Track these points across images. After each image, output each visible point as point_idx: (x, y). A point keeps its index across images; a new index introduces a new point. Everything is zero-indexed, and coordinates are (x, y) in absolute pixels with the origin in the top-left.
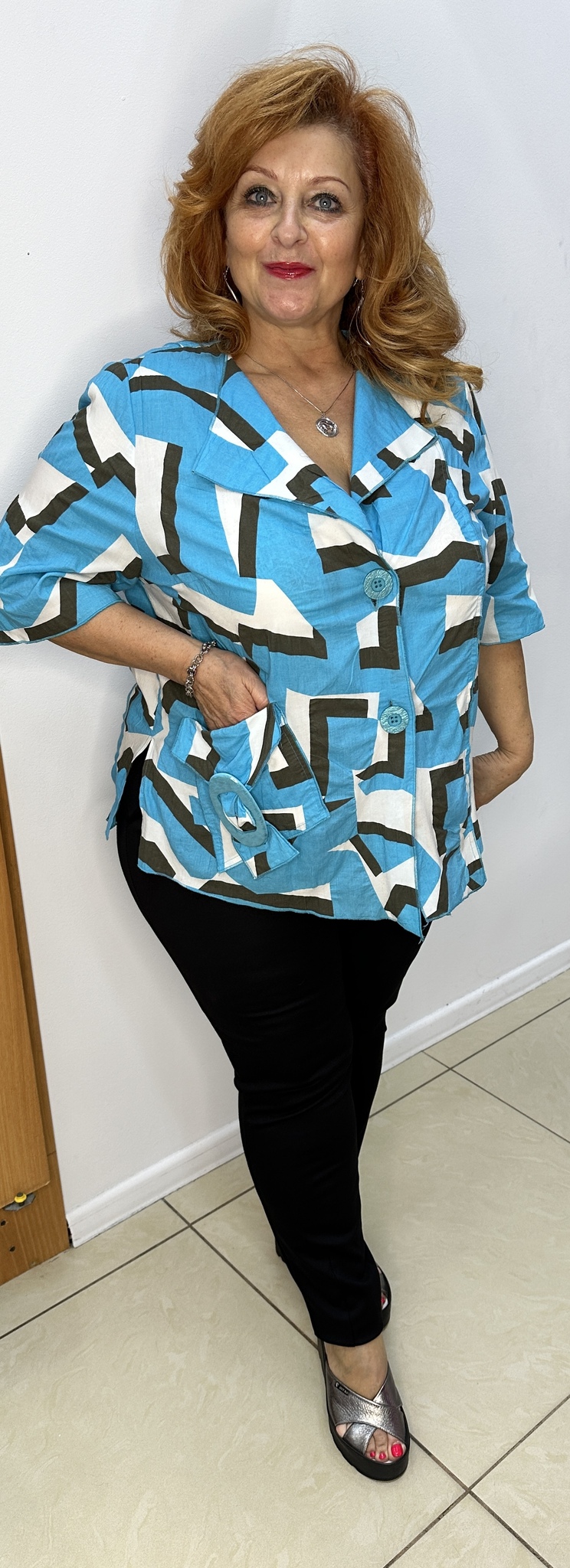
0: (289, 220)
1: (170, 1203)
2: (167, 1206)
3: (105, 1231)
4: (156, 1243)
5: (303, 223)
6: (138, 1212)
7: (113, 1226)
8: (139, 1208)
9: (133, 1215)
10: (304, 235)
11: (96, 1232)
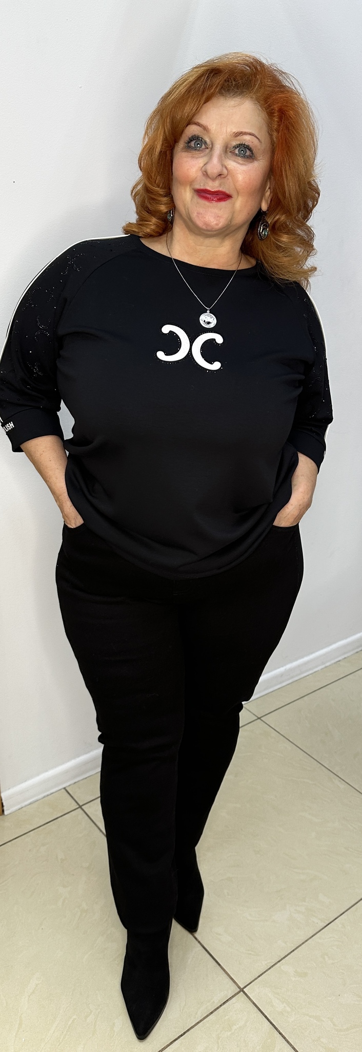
0: (215, 160)
1: (69, 791)
2: (67, 793)
3: (26, 806)
4: (58, 816)
5: (226, 164)
6: (48, 795)
7: (30, 804)
8: (48, 793)
9: (44, 797)
10: (225, 172)
11: (19, 806)
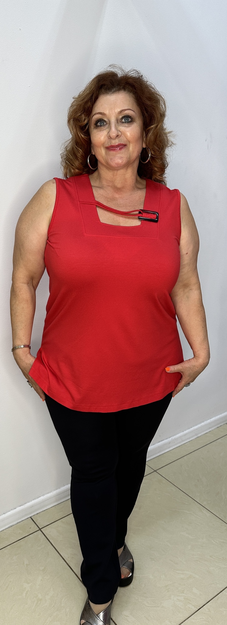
0: (113, 129)
1: (34, 519)
2: (32, 520)
3: (6, 529)
4: (25, 536)
6: (20, 522)
7: (9, 527)
10: (120, 134)
11: (2, 529)
